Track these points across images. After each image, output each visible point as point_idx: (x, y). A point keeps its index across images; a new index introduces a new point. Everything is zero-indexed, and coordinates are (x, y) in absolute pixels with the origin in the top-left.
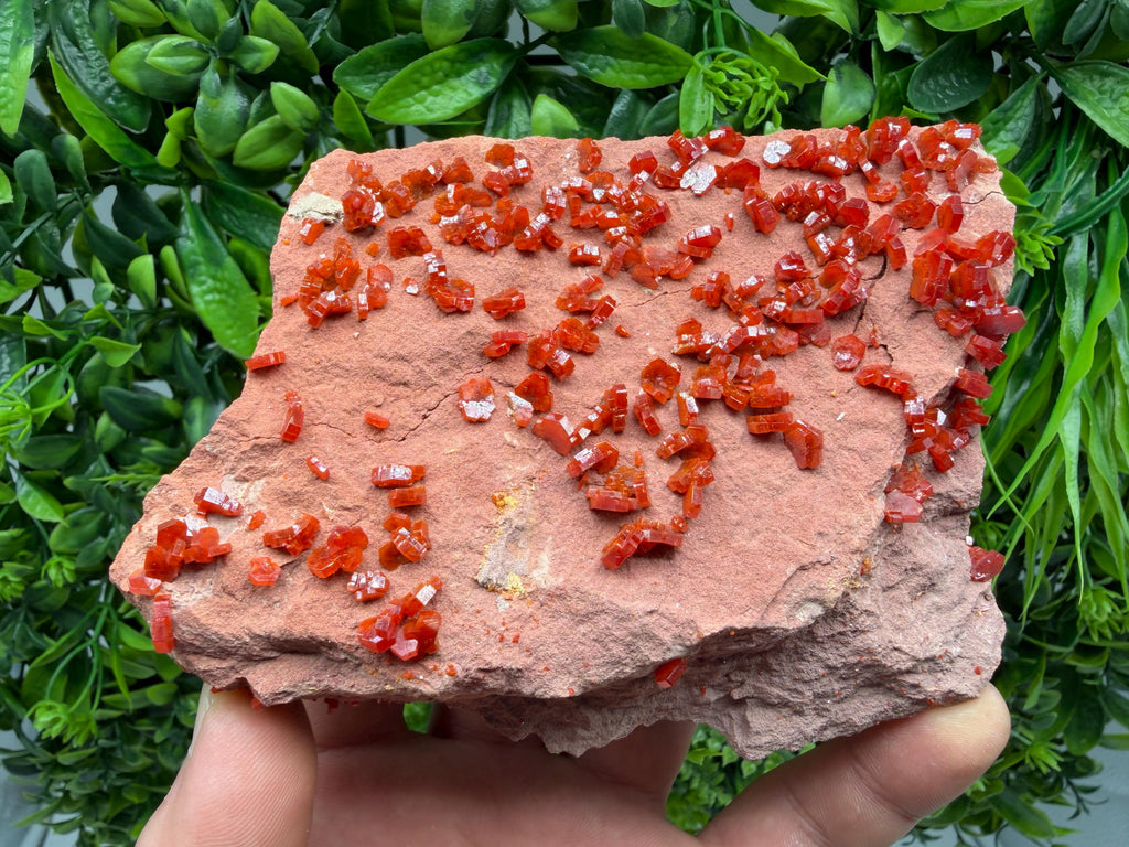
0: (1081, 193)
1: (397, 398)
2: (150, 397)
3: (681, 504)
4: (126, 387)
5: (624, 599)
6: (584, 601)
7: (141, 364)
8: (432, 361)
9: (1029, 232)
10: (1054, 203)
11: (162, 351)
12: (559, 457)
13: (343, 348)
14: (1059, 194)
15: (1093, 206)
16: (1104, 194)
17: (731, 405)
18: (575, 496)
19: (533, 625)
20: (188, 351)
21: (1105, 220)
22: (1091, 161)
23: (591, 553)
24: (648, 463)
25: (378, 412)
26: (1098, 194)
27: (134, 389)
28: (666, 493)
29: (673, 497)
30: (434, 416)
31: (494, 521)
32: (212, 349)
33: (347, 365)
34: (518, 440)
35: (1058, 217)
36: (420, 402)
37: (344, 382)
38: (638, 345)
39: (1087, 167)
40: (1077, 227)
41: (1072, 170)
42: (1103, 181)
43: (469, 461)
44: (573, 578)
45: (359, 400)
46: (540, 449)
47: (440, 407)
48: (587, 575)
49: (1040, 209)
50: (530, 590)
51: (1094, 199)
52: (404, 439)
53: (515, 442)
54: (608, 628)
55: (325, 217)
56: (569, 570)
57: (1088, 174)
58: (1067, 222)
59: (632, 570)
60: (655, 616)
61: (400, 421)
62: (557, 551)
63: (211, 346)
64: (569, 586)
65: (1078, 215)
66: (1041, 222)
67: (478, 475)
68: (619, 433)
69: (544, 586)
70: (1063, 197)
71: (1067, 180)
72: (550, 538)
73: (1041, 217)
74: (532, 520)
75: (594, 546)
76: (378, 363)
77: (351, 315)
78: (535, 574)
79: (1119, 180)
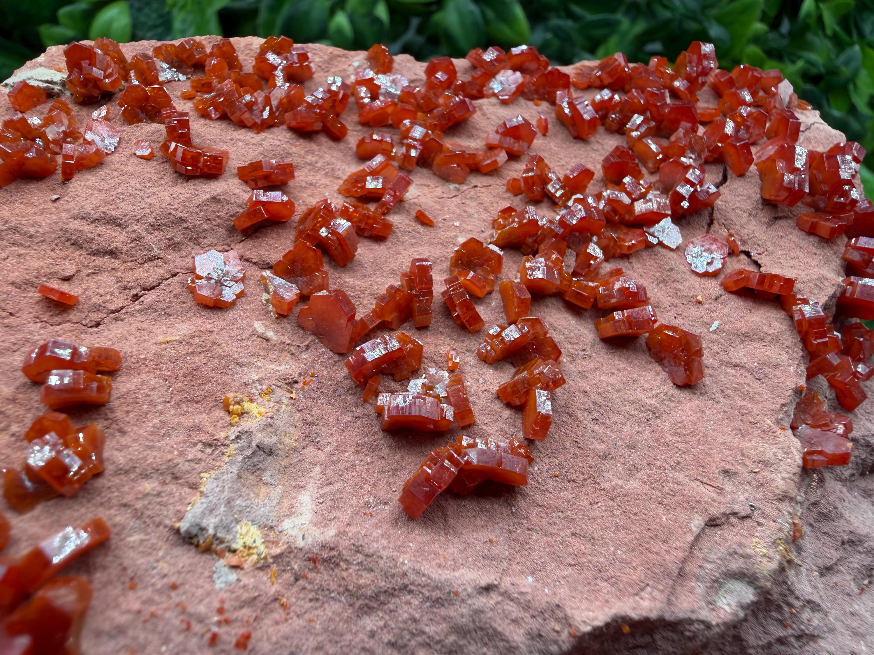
1: (97, 271)
3: (519, 423)
5: (439, 566)
6: (371, 570)
8: (155, 227)
12: (336, 358)
13: (31, 210)
17: (573, 301)
18: (359, 412)
19: (278, 614)
23: (383, 494)
24: (468, 369)
25: (65, 287)
28: (497, 406)
29: (507, 413)
30: (150, 297)
31: (222, 435)
33: (32, 230)
34: (276, 332)
36: (130, 277)
37: (22, 251)
38: (444, 235)
43: (193, 353)
44: (352, 530)
45: (38, 270)
46: (307, 347)
47: (162, 286)
48: (376, 526)
50: (276, 551)
52: (98, 324)
53: (270, 334)
54: (415, 621)
55: (45, 85)
56: (346, 518)
59: (451, 521)
60: (494, 597)
61: (96, 300)
62: (327, 489)
64: (344, 543)
67: (204, 371)
68: (423, 328)
69: (300, 543)
72: (317, 469)
74: (287, 440)
75: (389, 484)
76: (75, 225)
77: (54, 177)
78: (287, 524)
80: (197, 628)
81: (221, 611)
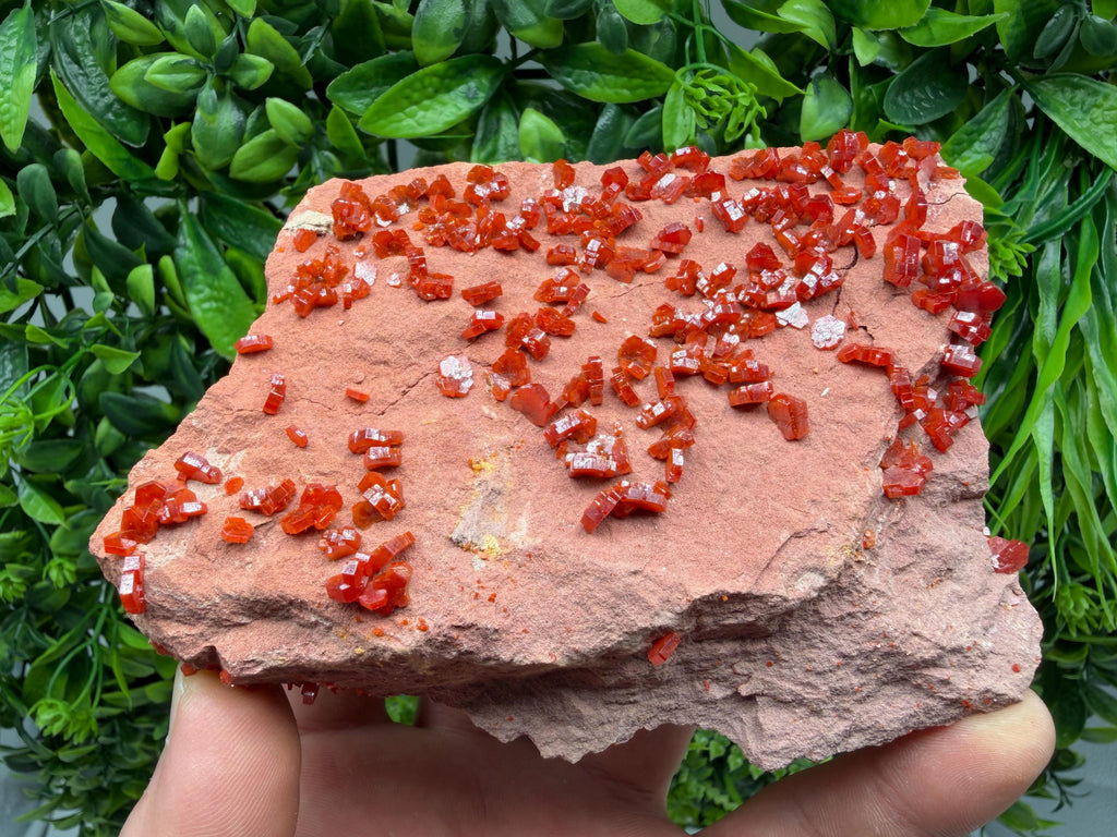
0: (1053, 202)
1: (377, 376)
2: (150, 403)
3: (662, 469)
4: (125, 393)
5: (605, 560)
6: (564, 562)
7: (140, 371)
8: (411, 342)
9: (1003, 240)
10: (1028, 211)
11: (160, 358)
12: (538, 429)
13: (327, 333)
14: (1032, 203)
15: (1065, 214)
16: (1075, 203)
17: (710, 379)
18: (555, 465)
19: (511, 585)
20: (186, 358)
21: (1077, 228)
22: (1063, 170)
23: (571, 518)
24: (629, 433)
25: (359, 389)
26: (1070, 202)
27: (133, 395)
28: (648, 459)
29: (654, 464)
30: (413, 393)
31: (469, 483)
32: (209, 356)
33: (331, 348)
34: (497, 413)
35: (1032, 225)
36: (399, 379)
37: (327, 364)
38: (615, 329)
39: (1059, 177)
40: (1050, 235)
41: (1045, 179)
42: (1075, 190)
43: (446, 431)
44: (552, 539)
45: (340, 377)
46: (518, 422)
47: (419, 384)
48: (566, 537)
49: (1014, 217)
50: (508, 551)
51: (1066, 207)
52: (383, 413)
53: (493, 415)
54: (590, 590)
55: (317, 228)
56: (548, 532)
57: (1061, 183)
58: (1040, 230)
59: (614, 534)
60: (639, 578)
61: (380, 396)
62: (535, 515)
63: (208, 352)
64: (547, 546)
65: (1050, 223)
66: (1015, 230)
67: (455, 443)
68: (597, 405)
69: (521, 547)
70: (1036, 205)
71: (1040, 190)
72: (529, 503)
73: (1014, 225)
74: (508, 484)
75: (574, 512)
76: (359, 344)
77: (337, 306)
78: (513, 535)
79: (1090, 189)
80: (467, 590)
81: (479, 582)
